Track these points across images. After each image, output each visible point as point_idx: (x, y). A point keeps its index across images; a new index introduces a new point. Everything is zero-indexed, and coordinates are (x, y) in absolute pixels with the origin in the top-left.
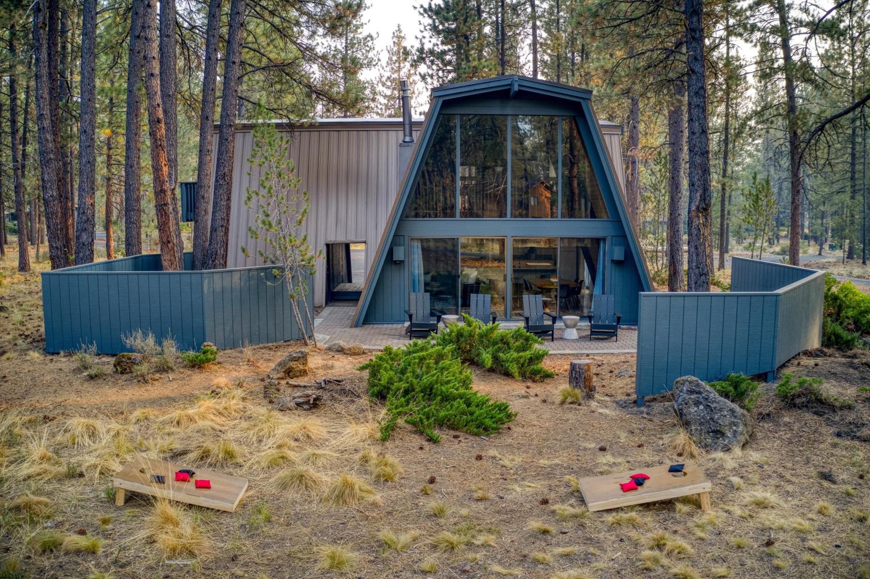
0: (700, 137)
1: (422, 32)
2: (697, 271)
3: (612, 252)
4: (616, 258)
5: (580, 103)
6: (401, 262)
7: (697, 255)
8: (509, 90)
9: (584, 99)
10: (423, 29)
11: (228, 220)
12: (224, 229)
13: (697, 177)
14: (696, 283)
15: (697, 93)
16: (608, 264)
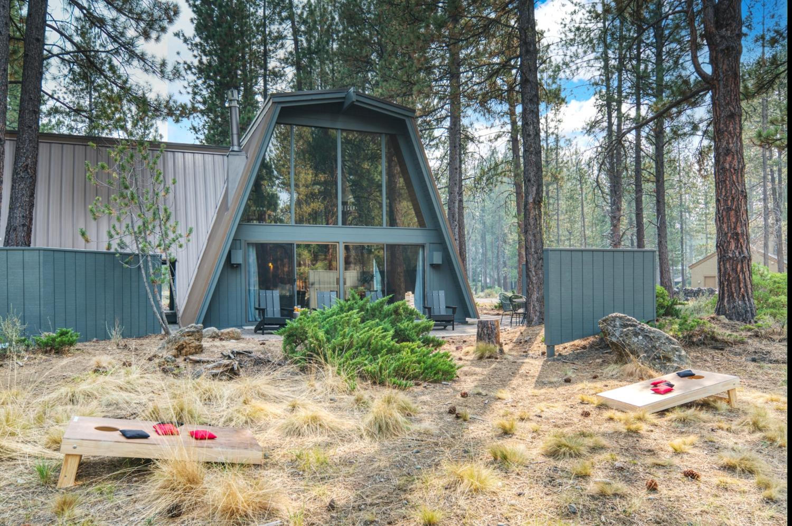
0: (534, 138)
1: (186, 88)
2: (535, 256)
3: (432, 257)
4: (435, 262)
5: (404, 121)
6: (239, 265)
7: (535, 242)
8: (342, 103)
9: (408, 116)
10: (186, 85)
11: (31, 219)
12: (25, 228)
13: (532, 174)
14: (535, 267)
15: (531, 100)
16: (427, 268)
